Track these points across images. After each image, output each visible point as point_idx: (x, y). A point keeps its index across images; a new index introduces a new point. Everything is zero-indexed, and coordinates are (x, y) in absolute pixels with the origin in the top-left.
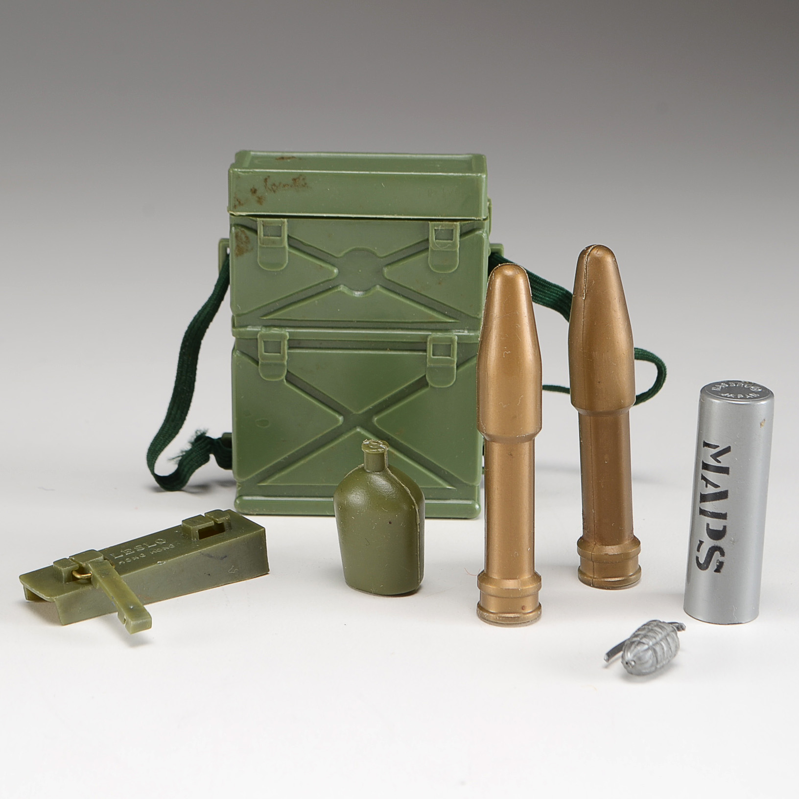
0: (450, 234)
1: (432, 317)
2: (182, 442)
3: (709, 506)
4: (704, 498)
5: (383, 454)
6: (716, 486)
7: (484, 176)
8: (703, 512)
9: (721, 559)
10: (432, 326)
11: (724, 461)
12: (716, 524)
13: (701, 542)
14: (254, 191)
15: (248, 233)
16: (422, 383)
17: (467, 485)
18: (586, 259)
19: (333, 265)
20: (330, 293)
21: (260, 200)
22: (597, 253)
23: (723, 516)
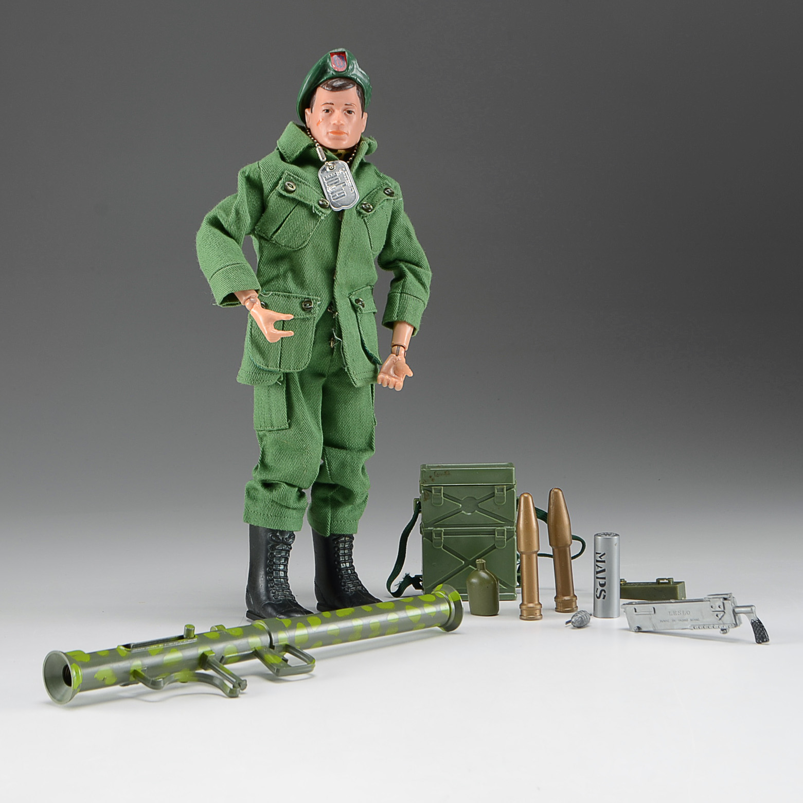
0: (503, 490)
1: (496, 521)
2: (400, 578)
3: (599, 575)
4: (598, 573)
5: (483, 564)
6: (601, 568)
7: (514, 469)
8: (597, 578)
9: (605, 594)
10: (497, 525)
11: (603, 558)
12: (602, 581)
13: (597, 589)
14: (431, 477)
15: (429, 492)
16: (494, 547)
17: (512, 587)
18: (552, 492)
19: (460, 503)
20: (458, 514)
21: (433, 480)
22: (556, 490)
23: (604, 578)
